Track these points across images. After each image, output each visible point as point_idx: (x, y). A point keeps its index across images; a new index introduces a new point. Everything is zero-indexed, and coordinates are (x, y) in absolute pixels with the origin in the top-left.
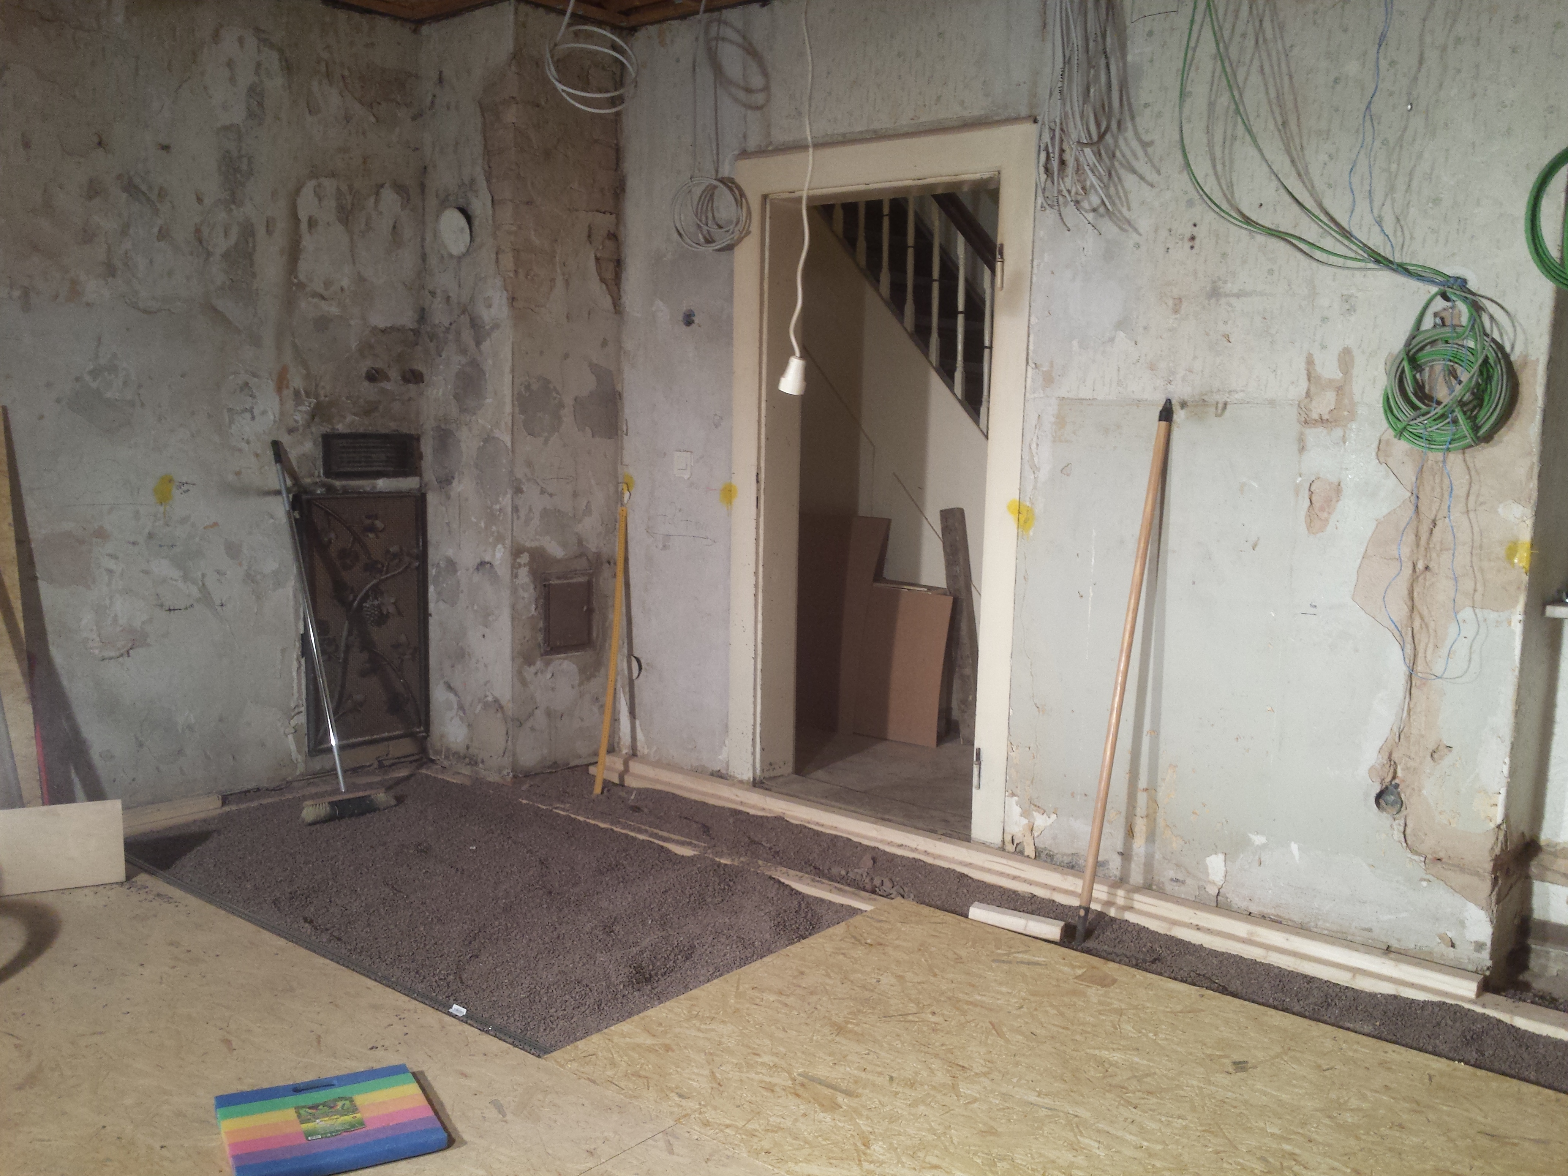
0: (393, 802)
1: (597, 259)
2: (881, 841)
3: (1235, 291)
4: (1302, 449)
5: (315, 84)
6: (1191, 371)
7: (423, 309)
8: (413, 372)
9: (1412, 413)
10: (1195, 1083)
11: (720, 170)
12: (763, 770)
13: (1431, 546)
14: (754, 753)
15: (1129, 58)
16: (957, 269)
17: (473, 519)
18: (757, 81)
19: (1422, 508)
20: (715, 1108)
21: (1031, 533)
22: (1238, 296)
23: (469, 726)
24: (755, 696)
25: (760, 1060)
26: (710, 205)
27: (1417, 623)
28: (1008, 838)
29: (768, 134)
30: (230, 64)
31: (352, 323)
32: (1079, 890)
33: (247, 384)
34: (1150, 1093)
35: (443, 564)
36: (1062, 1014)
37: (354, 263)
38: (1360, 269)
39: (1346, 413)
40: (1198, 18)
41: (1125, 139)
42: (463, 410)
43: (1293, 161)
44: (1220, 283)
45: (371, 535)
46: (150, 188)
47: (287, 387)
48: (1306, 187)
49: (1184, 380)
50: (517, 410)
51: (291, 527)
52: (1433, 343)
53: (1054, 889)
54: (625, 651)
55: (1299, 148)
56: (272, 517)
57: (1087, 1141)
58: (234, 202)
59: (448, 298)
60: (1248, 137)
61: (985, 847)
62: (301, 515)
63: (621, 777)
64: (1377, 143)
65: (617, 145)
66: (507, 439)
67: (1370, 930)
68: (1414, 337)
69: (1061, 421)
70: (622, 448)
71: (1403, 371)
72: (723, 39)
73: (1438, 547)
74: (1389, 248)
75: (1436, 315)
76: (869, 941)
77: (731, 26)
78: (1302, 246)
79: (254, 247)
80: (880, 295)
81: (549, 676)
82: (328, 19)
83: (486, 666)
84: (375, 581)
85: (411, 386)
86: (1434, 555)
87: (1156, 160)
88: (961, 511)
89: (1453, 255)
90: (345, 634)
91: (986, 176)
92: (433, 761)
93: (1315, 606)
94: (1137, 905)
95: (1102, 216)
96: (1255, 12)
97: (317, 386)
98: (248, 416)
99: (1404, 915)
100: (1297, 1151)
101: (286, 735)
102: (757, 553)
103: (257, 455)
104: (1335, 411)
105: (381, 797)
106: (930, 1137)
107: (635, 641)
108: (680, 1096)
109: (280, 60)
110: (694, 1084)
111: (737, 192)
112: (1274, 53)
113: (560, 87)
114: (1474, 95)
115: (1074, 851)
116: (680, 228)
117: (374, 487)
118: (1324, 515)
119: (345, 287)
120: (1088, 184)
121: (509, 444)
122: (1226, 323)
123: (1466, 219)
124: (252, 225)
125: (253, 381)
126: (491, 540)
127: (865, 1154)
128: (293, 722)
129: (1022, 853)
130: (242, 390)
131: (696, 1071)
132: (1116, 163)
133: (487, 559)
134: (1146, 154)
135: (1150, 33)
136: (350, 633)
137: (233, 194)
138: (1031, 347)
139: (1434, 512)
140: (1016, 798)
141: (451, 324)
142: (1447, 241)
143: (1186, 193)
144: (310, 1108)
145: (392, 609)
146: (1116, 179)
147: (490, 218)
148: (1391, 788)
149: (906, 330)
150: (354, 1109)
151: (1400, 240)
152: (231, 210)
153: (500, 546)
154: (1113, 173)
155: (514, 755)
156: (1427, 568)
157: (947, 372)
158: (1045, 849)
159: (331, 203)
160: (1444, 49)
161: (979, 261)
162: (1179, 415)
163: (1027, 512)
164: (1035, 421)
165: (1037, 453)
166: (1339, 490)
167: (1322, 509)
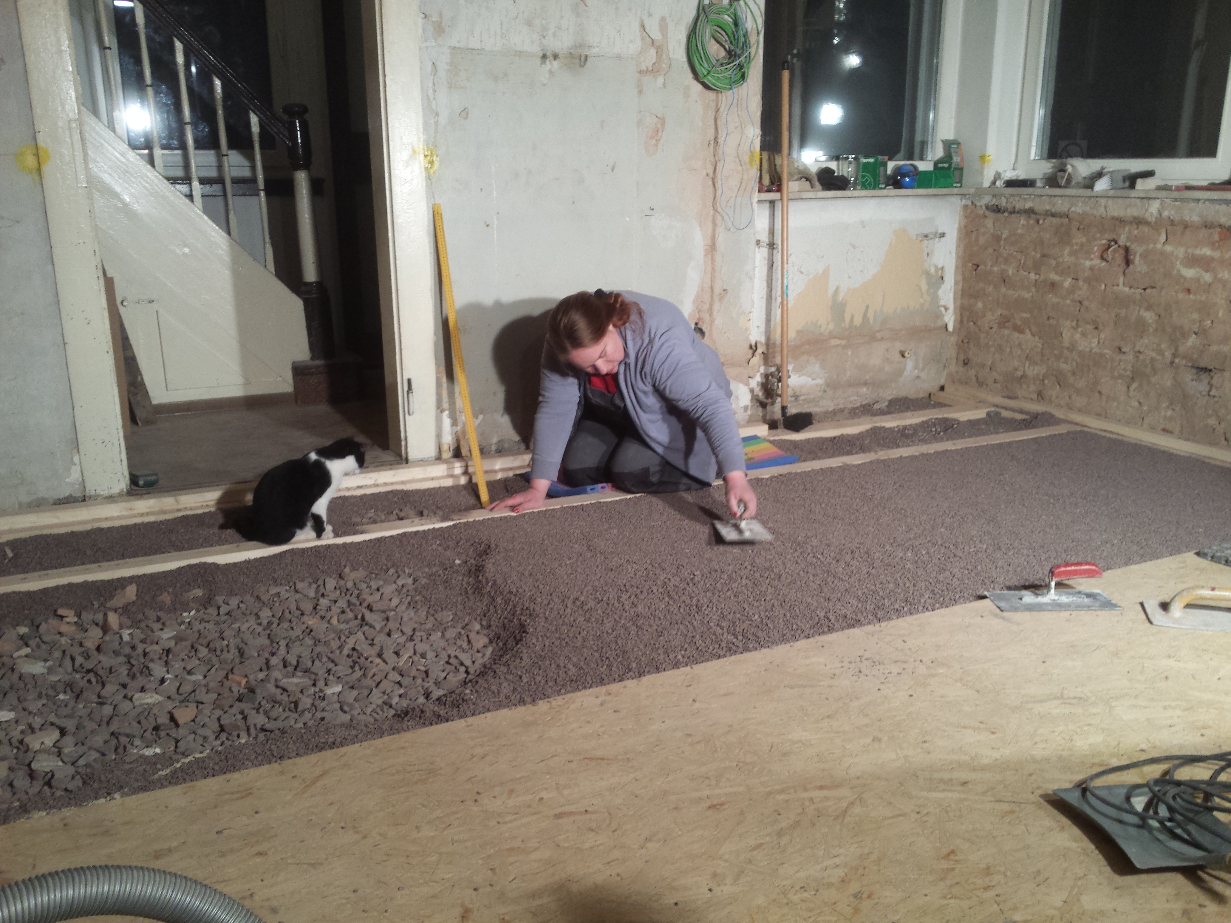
4: (641, 92)
6: (559, 28)
21: (437, 174)
28: (444, 447)
39: (664, 65)
49: (554, 35)
61: (425, 462)
69: (454, 69)
86: (710, 165)
93: (653, 209)
104: (656, 65)
118: (654, 142)
129: (458, 455)
162: (553, 65)
163: (432, 155)
164: (429, 68)
165: (434, 99)
166: (663, 123)
167: (652, 138)
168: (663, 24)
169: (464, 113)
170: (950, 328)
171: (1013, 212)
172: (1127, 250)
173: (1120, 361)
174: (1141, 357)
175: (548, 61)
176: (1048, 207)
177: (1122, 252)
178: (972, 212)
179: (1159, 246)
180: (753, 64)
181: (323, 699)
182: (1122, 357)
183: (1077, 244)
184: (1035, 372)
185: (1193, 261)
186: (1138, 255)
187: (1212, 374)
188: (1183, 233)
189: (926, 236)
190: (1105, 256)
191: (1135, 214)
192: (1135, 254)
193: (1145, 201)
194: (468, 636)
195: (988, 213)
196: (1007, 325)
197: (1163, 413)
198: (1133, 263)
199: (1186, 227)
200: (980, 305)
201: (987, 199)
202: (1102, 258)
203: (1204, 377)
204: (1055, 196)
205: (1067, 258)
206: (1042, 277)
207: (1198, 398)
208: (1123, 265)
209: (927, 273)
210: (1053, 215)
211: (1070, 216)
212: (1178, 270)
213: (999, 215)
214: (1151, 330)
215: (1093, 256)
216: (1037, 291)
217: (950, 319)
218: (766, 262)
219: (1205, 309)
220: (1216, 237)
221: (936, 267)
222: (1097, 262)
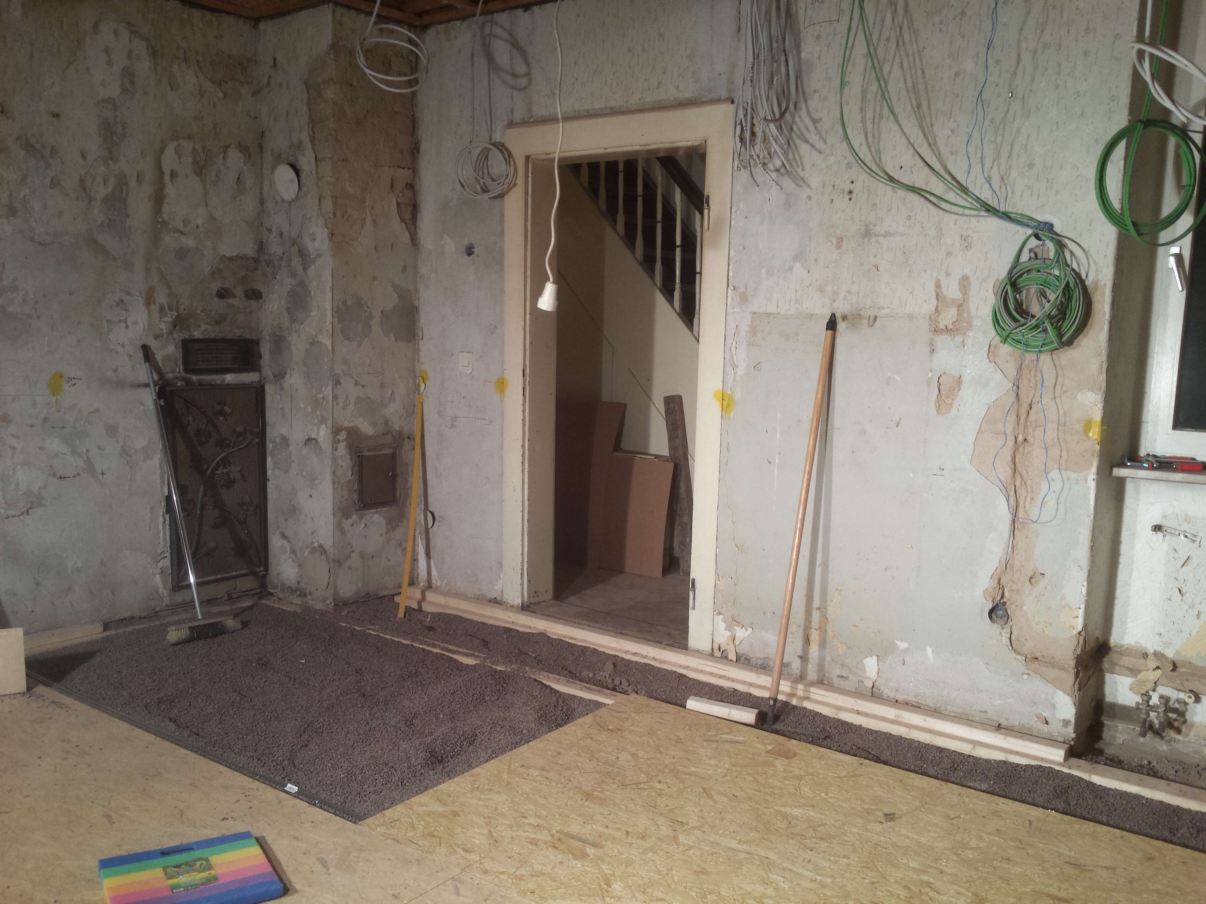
0: (240, 626)
1: (398, 204)
2: (621, 651)
3: (883, 232)
4: (932, 351)
5: (176, 66)
6: (850, 293)
7: (261, 242)
8: (253, 290)
9: (1013, 324)
10: (856, 830)
11: (493, 136)
12: (529, 597)
13: (1029, 423)
14: (522, 584)
15: (803, 55)
16: (675, 211)
17: (302, 405)
18: (521, 69)
19: (1022, 396)
20: (492, 859)
21: (732, 415)
22: (884, 236)
23: (300, 566)
24: (523, 541)
25: (527, 821)
26: (485, 163)
27: (1018, 483)
28: (716, 647)
29: (530, 110)
30: (107, 50)
31: (205, 253)
32: (769, 685)
33: (122, 301)
34: (822, 839)
35: (278, 440)
36: (756, 780)
37: (207, 206)
38: (975, 216)
39: (964, 324)
40: (854, 25)
41: (800, 117)
42: (293, 321)
43: (925, 135)
44: (871, 227)
45: (221, 418)
46: (44, 147)
47: (154, 303)
48: (935, 155)
49: (844, 299)
50: (336, 320)
51: (158, 413)
52: (1029, 271)
53: (751, 685)
54: (422, 506)
55: (929, 125)
56: (142, 404)
57: (775, 877)
58: (111, 159)
59: (281, 234)
60: (891, 116)
61: (698, 653)
62: (166, 401)
63: (420, 604)
64: (987, 122)
65: (413, 116)
66: (328, 343)
67: (985, 712)
68: (1015, 268)
69: (753, 330)
70: (419, 349)
71: (1007, 292)
72: (495, 36)
73: (1033, 425)
74: (996, 200)
75: (1031, 251)
76: (610, 728)
77: (501, 26)
78: (932, 198)
79: (127, 193)
80: (617, 233)
81: (362, 526)
82: (185, 16)
83: (312, 519)
84: (224, 454)
85: (253, 302)
86: (1030, 430)
87: (823, 133)
88: (680, 398)
89: (1043, 206)
90: (201, 494)
91: (696, 143)
92: (271, 594)
93: (943, 469)
94: (813, 696)
95: (783, 175)
96: (896, 21)
97: (177, 301)
98: (123, 325)
99: (1011, 700)
100: (932, 880)
101: (154, 575)
102: (524, 431)
103: (130, 356)
104: (957, 323)
105: (230, 623)
106: (657, 877)
107: (430, 499)
108: (466, 851)
109: (148, 49)
110: (476, 841)
111: (506, 153)
112: (910, 52)
113: (368, 72)
114: (1057, 87)
115: (765, 656)
116: (462, 181)
117: (224, 380)
118: (949, 401)
119: (200, 225)
120: (773, 150)
121: (330, 348)
122: (875, 256)
123: (1052, 179)
124: (126, 177)
125: (127, 298)
126: (316, 421)
127: (607, 891)
128: (160, 565)
129: (726, 657)
130: (118, 305)
131: (477, 831)
132: (793, 135)
133: (313, 436)
134: (816, 128)
135: (818, 37)
136: (205, 495)
137: (111, 152)
138: (731, 274)
139: (1030, 398)
140: (721, 616)
141: (284, 254)
142: (1039, 195)
143: (845, 158)
144: (175, 867)
145: (238, 476)
146: (794, 148)
147: (314, 172)
148: (1000, 605)
149: (637, 259)
150: (210, 867)
151: (1004, 194)
152: (109, 165)
153: (323, 426)
154: (791, 143)
155: (335, 588)
156: (1025, 440)
157: (668, 292)
158: (744, 654)
159: (188, 160)
160: (1035, 52)
161: (692, 207)
162: (841, 326)
163: (729, 400)
164: (734, 330)
165: (736, 354)
166: (960, 382)
167: (947, 397)
168: (964, 283)
169: (758, 366)
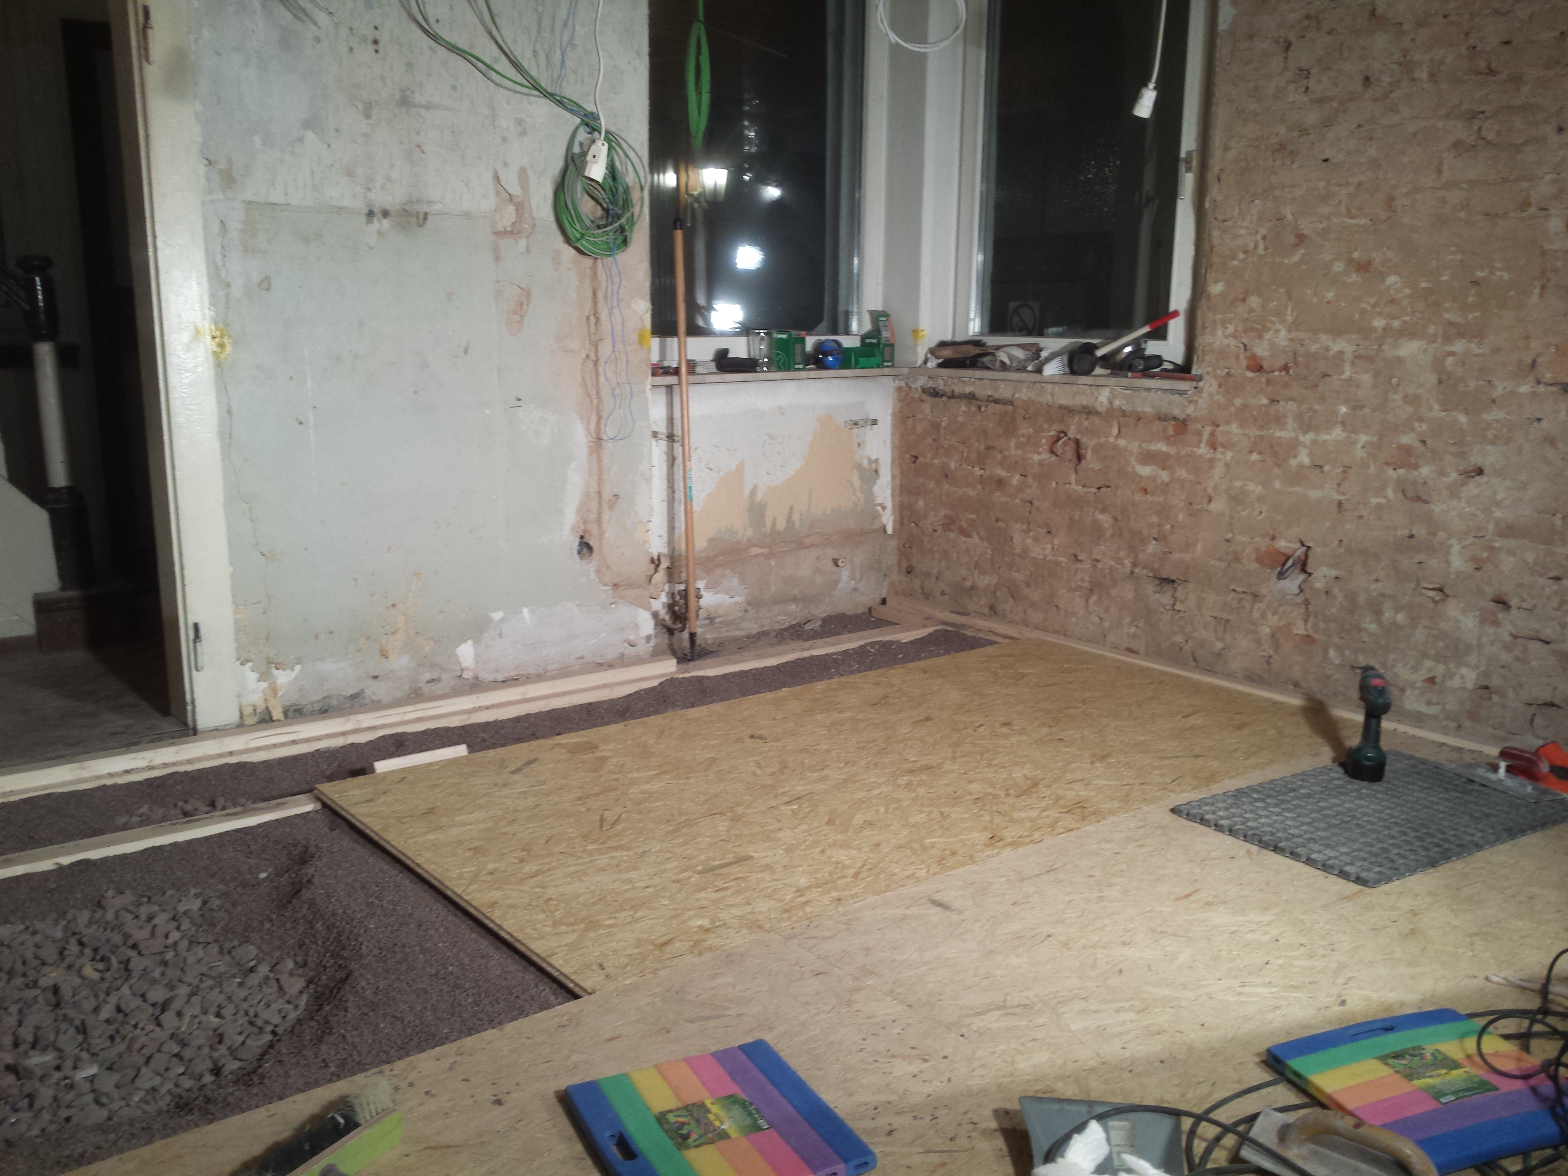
3: (424, 102)
4: (498, 258)
6: (389, 180)
13: (588, 338)
21: (230, 360)
22: (427, 107)
28: (248, 711)
38: (527, 94)
39: (526, 226)
44: (408, 93)
49: (383, 188)
61: (219, 732)
69: (250, 228)
73: (594, 339)
74: (543, 78)
78: (480, 66)
86: (590, 346)
93: (520, 400)
104: (516, 224)
115: (325, 695)
118: (517, 318)
122: (417, 133)
129: (268, 719)
140: (249, 665)
158: (293, 704)
163: (222, 336)
164: (216, 227)
165: (224, 266)
166: (528, 295)
167: (515, 313)
168: (523, 176)
169: (266, 284)
170: (890, 530)
171: (952, 396)
172: (1077, 442)
173: (1077, 570)
174: (1099, 565)
175: (375, 220)
176: (990, 393)
177: (1072, 445)
178: (907, 394)
179: (1111, 439)
180: (636, 227)
181: (71, 1086)
182: (1078, 565)
183: (1023, 436)
184: (986, 582)
185: (1148, 458)
186: (1089, 449)
187: (1176, 585)
188: (1136, 425)
189: (856, 424)
190: (1055, 450)
191: (1084, 403)
192: (1086, 448)
193: (1093, 388)
194: (278, 980)
195: (925, 397)
196: (952, 527)
197: (1126, 630)
198: (1084, 458)
199: (1139, 419)
200: (921, 503)
201: (922, 381)
202: (1052, 452)
203: (1167, 587)
204: (997, 380)
205: (1014, 452)
206: (988, 472)
207: (1162, 613)
208: (1075, 460)
209: (859, 466)
210: (996, 402)
211: (1015, 402)
212: (1133, 467)
213: (937, 400)
214: (1108, 534)
215: (1041, 449)
216: (983, 489)
217: (888, 520)
218: (665, 458)
219: (1164, 511)
220: (1171, 431)
221: (869, 459)
222: (1046, 456)
